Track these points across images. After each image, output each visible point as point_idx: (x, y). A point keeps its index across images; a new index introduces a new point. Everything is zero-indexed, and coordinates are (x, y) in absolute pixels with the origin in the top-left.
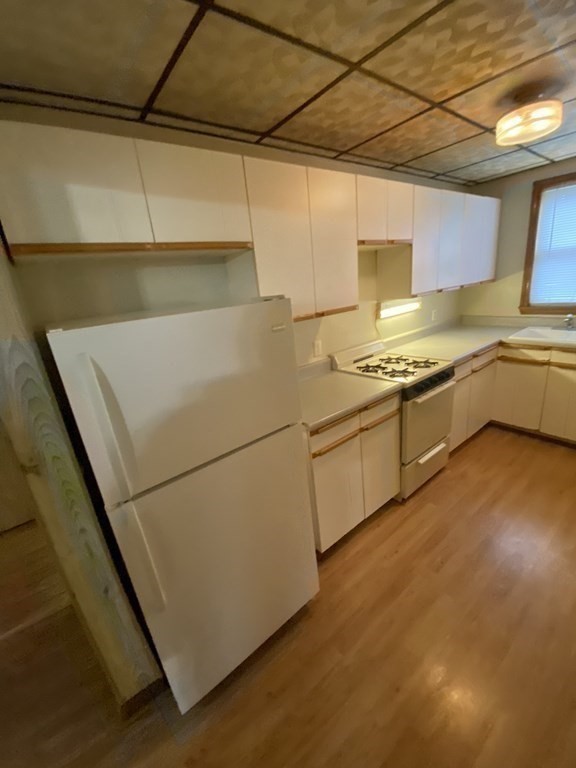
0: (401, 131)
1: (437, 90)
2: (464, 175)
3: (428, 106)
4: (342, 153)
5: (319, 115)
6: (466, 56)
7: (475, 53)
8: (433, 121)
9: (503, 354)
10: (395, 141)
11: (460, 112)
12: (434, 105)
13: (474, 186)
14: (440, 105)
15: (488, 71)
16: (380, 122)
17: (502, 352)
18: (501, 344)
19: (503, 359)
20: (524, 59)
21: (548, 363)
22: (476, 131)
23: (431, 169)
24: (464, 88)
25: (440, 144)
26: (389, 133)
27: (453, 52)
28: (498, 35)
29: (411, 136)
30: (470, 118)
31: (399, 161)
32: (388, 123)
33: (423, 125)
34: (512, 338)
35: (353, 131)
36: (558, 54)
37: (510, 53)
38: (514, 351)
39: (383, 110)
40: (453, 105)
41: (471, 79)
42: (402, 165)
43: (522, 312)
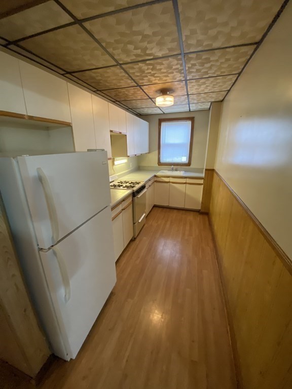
0: (124, 90)
1: (141, 81)
2: (138, 111)
3: (136, 85)
4: (98, 90)
5: (97, 74)
6: (153, 75)
7: (155, 75)
8: (136, 90)
9: (156, 180)
10: (120, 92)
11: (145, 90)
12: (138, 85)
13: (140, 115)
14: (140, 86)
15: (157, 81)
16: (118, 85)
17: (156, 179)
18: (155, 176)
19: (156, 181)
20: (167, 81)
21: (169, 182)
22: (147, 97)
23: (128, 106)
24: (149, 83)
25: (135, 98)
26: (120, 89)
27: (150, 73)
28: (164, 73)
29: (127, 93)
30: (147, 93)
31: (118, 100)
32: (121, 86)
33: (132, 91)
34: (158, 174)
35: (107, 84)
36: (176, 83)
37: (165, 78)
38: (159, 178)
39: (121, 81)
40: (144, 88)
41: (152, 82)
42: (119, 102)
43: (159, 165)
